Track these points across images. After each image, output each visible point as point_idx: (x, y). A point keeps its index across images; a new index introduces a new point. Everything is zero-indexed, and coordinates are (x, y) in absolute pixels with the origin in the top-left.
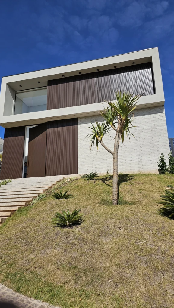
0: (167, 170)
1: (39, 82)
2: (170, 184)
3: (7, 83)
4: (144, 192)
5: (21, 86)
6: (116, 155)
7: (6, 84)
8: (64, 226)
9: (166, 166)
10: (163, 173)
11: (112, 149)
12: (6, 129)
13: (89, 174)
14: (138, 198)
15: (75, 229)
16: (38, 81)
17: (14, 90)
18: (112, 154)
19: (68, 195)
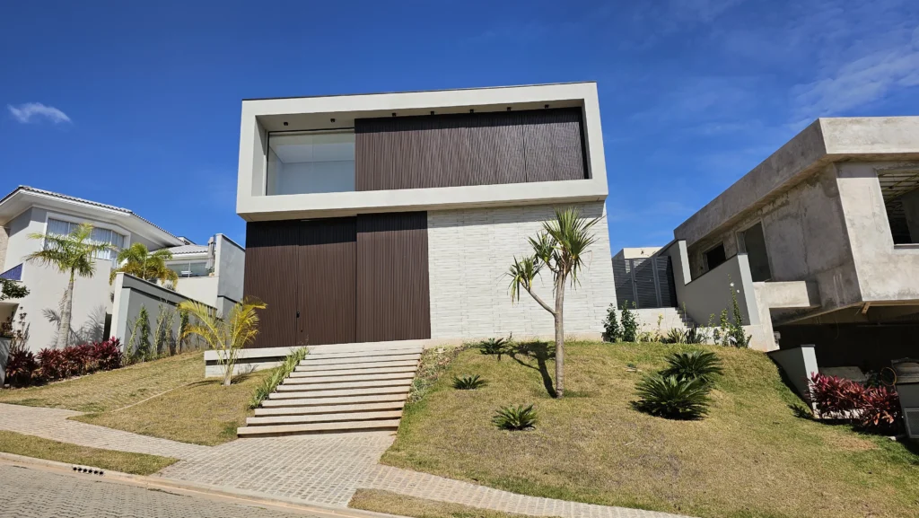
0: (620, 336)
1: (333, 120)
2: (630, 362)
3: (257, 117)
4: (595, 376)
5: (286, 124)
6: (560, 316)
7: (254, 119)
8: (511, 428)
9: (618, 326)
10: (613, 340)
11: (552, 305)
12: (248, 224)
13: (487, 341)
14: (589, 386)
15: (527, 431)
16: (333, 117)
17: (266, 131)
18: (554, 315)
19: (480, 382)
